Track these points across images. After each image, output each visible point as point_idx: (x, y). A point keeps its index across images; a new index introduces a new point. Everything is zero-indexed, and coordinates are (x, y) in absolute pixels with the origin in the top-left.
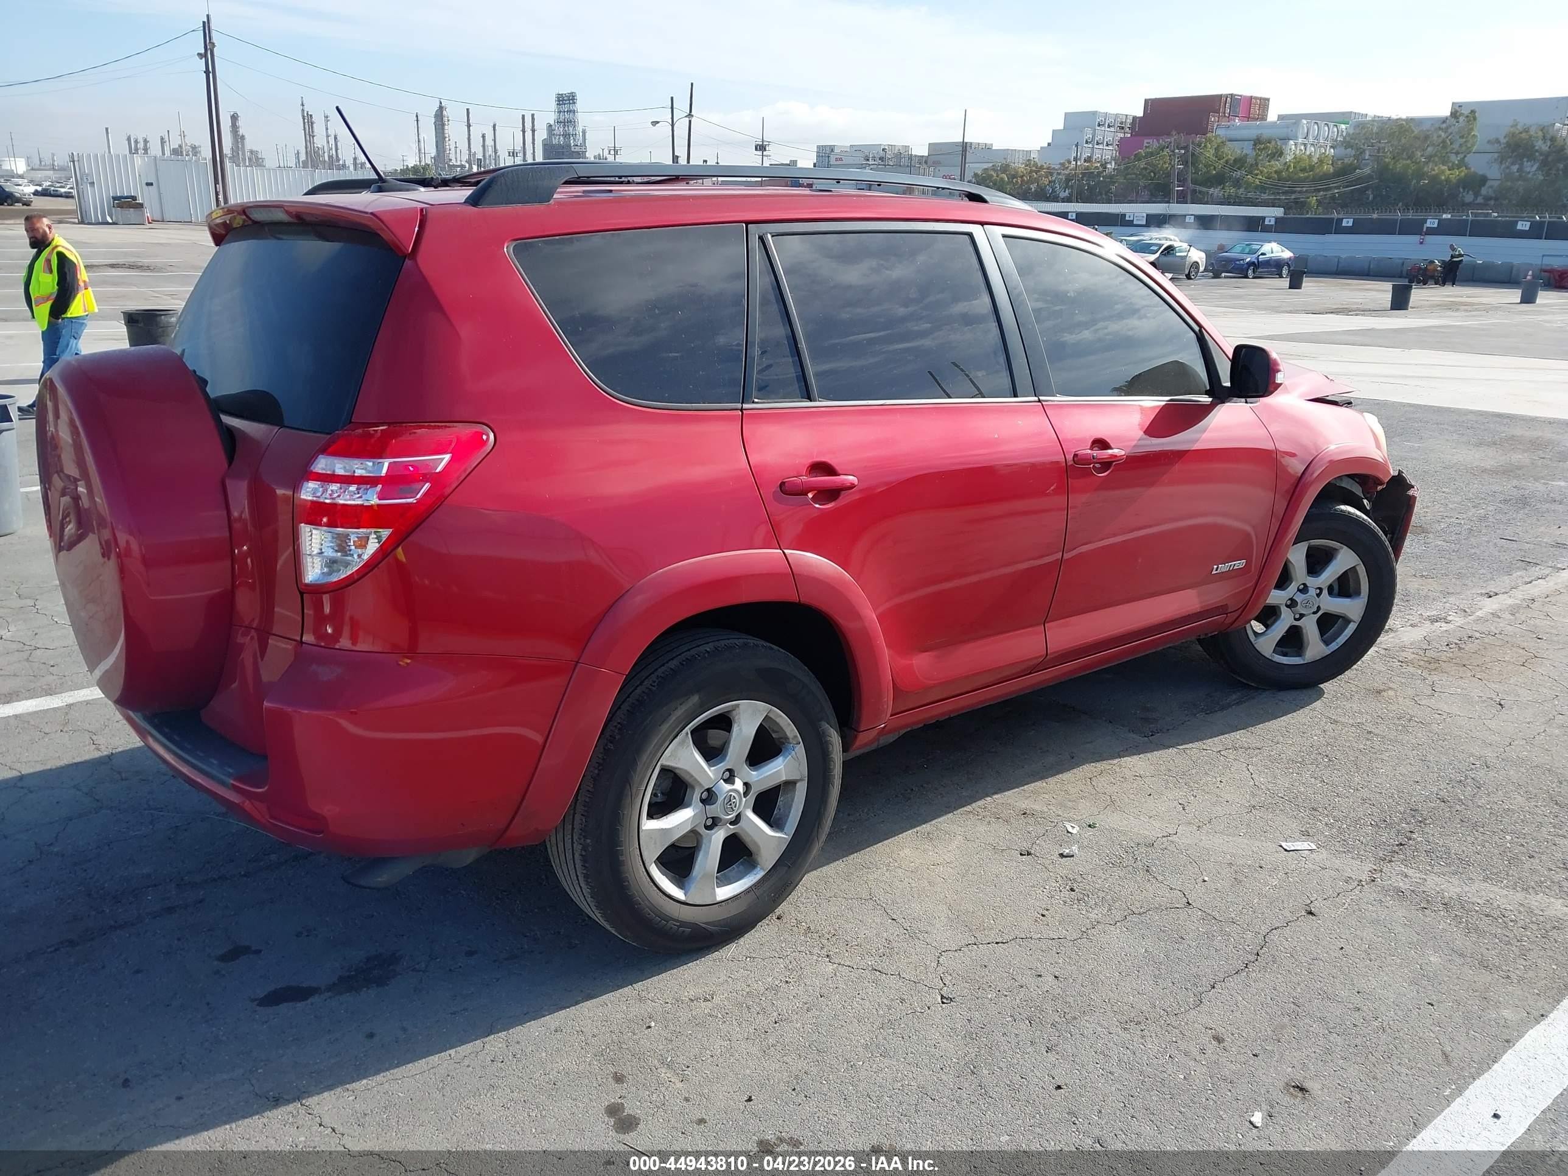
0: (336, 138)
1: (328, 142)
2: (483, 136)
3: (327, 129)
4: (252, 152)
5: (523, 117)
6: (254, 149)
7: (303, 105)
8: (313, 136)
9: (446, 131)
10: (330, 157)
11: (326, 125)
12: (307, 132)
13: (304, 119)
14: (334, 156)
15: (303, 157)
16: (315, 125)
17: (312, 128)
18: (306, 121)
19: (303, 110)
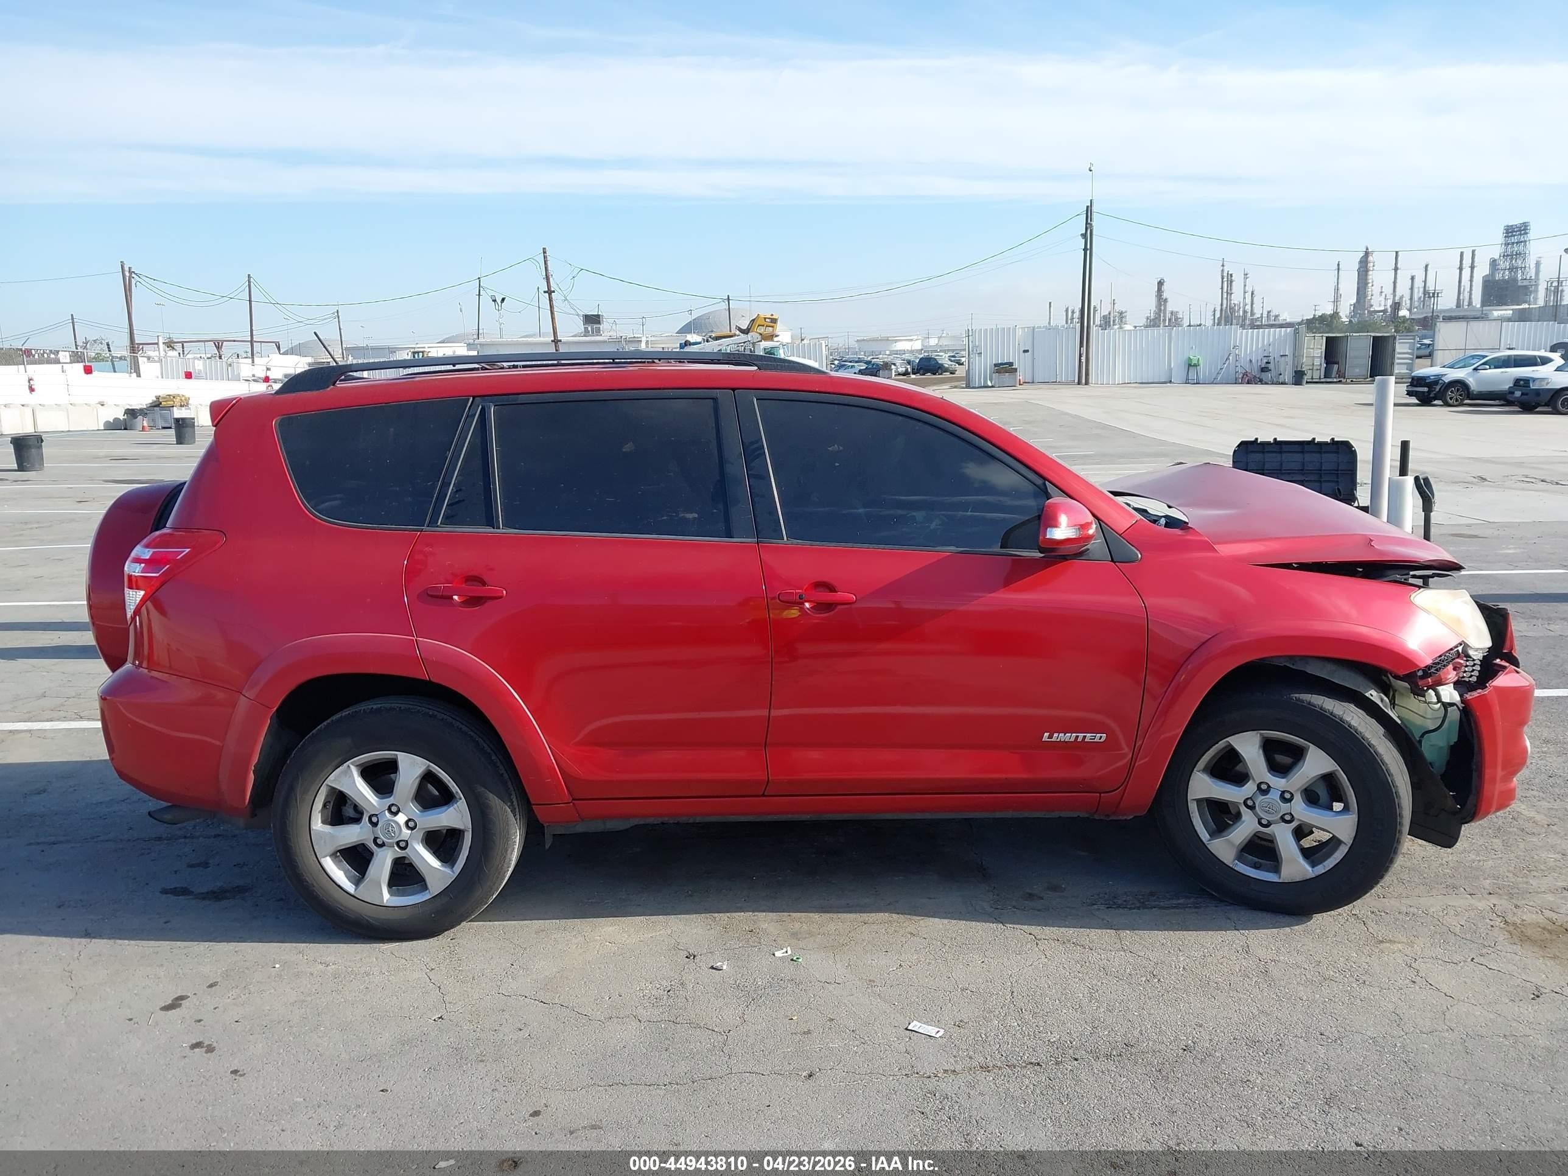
0: (1252, 294)
1: (1245, 298)
2: (1413, 278)
3: (1245, 286)
4: (1172, 313)
5: (1462, 254)
6: (1175, 310)
7: (1223, 266)
8: (1232, 294)
9: (1370, 277)
10: (1245, 312)
11: (1245, 282)
12: (1225, 290)
13: (1223, 279)
14: (1249, 311)
15: (1218, 315)
16: (1234, 283)
17: (1231, 286)
18: (1225, 279)
19: (1223, 271)
